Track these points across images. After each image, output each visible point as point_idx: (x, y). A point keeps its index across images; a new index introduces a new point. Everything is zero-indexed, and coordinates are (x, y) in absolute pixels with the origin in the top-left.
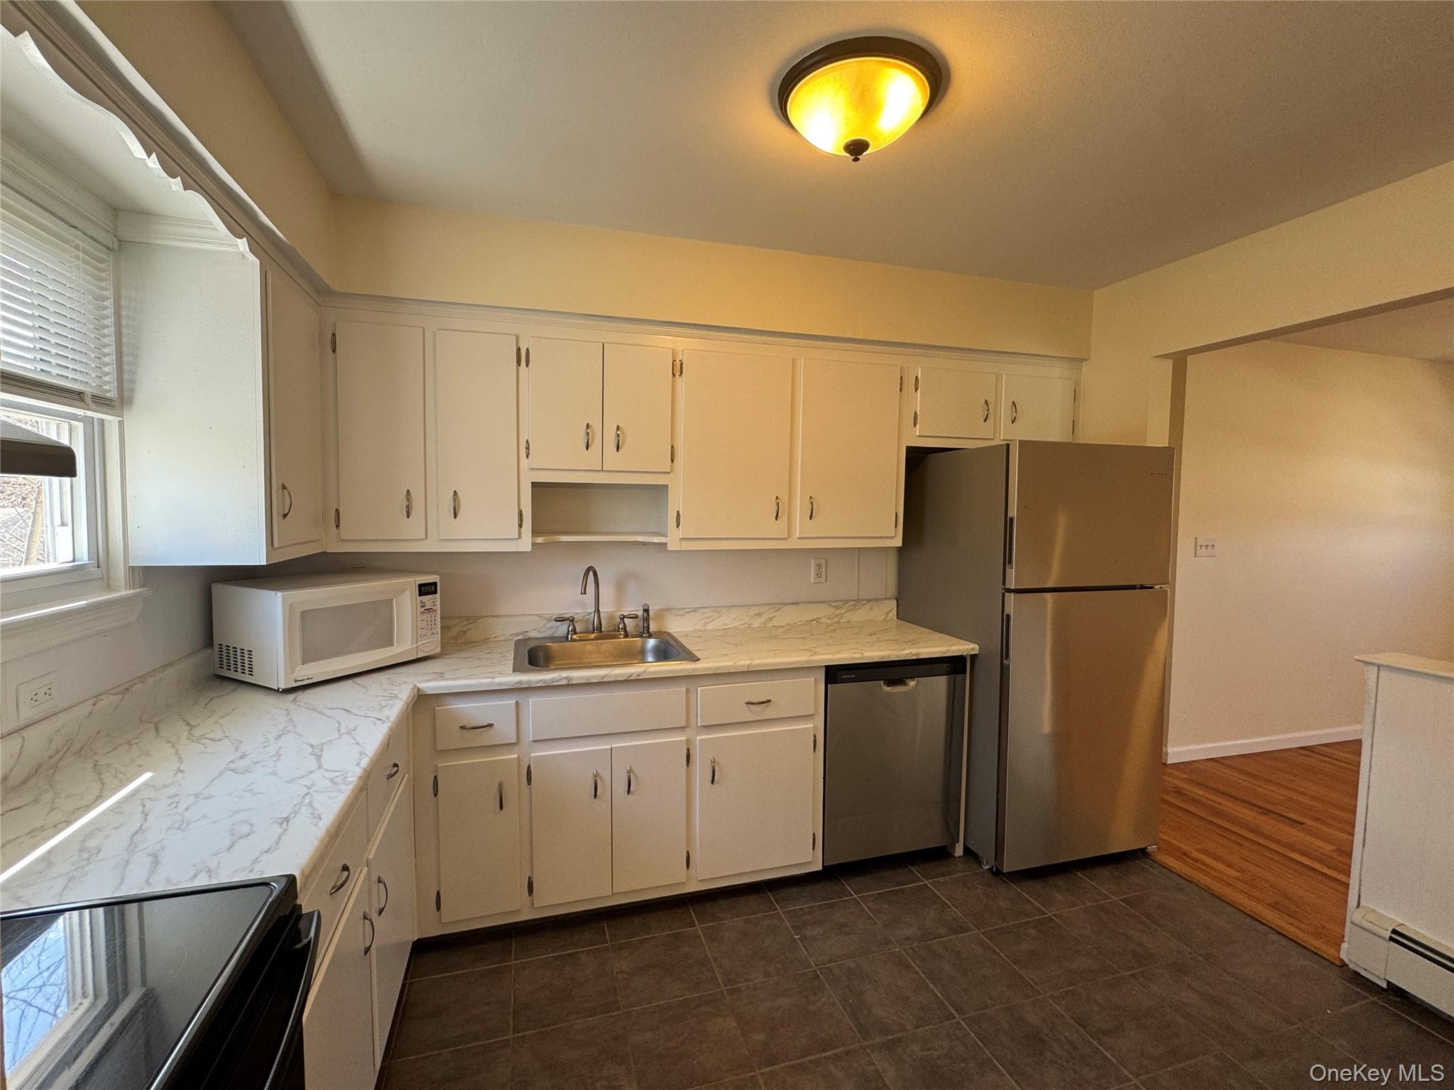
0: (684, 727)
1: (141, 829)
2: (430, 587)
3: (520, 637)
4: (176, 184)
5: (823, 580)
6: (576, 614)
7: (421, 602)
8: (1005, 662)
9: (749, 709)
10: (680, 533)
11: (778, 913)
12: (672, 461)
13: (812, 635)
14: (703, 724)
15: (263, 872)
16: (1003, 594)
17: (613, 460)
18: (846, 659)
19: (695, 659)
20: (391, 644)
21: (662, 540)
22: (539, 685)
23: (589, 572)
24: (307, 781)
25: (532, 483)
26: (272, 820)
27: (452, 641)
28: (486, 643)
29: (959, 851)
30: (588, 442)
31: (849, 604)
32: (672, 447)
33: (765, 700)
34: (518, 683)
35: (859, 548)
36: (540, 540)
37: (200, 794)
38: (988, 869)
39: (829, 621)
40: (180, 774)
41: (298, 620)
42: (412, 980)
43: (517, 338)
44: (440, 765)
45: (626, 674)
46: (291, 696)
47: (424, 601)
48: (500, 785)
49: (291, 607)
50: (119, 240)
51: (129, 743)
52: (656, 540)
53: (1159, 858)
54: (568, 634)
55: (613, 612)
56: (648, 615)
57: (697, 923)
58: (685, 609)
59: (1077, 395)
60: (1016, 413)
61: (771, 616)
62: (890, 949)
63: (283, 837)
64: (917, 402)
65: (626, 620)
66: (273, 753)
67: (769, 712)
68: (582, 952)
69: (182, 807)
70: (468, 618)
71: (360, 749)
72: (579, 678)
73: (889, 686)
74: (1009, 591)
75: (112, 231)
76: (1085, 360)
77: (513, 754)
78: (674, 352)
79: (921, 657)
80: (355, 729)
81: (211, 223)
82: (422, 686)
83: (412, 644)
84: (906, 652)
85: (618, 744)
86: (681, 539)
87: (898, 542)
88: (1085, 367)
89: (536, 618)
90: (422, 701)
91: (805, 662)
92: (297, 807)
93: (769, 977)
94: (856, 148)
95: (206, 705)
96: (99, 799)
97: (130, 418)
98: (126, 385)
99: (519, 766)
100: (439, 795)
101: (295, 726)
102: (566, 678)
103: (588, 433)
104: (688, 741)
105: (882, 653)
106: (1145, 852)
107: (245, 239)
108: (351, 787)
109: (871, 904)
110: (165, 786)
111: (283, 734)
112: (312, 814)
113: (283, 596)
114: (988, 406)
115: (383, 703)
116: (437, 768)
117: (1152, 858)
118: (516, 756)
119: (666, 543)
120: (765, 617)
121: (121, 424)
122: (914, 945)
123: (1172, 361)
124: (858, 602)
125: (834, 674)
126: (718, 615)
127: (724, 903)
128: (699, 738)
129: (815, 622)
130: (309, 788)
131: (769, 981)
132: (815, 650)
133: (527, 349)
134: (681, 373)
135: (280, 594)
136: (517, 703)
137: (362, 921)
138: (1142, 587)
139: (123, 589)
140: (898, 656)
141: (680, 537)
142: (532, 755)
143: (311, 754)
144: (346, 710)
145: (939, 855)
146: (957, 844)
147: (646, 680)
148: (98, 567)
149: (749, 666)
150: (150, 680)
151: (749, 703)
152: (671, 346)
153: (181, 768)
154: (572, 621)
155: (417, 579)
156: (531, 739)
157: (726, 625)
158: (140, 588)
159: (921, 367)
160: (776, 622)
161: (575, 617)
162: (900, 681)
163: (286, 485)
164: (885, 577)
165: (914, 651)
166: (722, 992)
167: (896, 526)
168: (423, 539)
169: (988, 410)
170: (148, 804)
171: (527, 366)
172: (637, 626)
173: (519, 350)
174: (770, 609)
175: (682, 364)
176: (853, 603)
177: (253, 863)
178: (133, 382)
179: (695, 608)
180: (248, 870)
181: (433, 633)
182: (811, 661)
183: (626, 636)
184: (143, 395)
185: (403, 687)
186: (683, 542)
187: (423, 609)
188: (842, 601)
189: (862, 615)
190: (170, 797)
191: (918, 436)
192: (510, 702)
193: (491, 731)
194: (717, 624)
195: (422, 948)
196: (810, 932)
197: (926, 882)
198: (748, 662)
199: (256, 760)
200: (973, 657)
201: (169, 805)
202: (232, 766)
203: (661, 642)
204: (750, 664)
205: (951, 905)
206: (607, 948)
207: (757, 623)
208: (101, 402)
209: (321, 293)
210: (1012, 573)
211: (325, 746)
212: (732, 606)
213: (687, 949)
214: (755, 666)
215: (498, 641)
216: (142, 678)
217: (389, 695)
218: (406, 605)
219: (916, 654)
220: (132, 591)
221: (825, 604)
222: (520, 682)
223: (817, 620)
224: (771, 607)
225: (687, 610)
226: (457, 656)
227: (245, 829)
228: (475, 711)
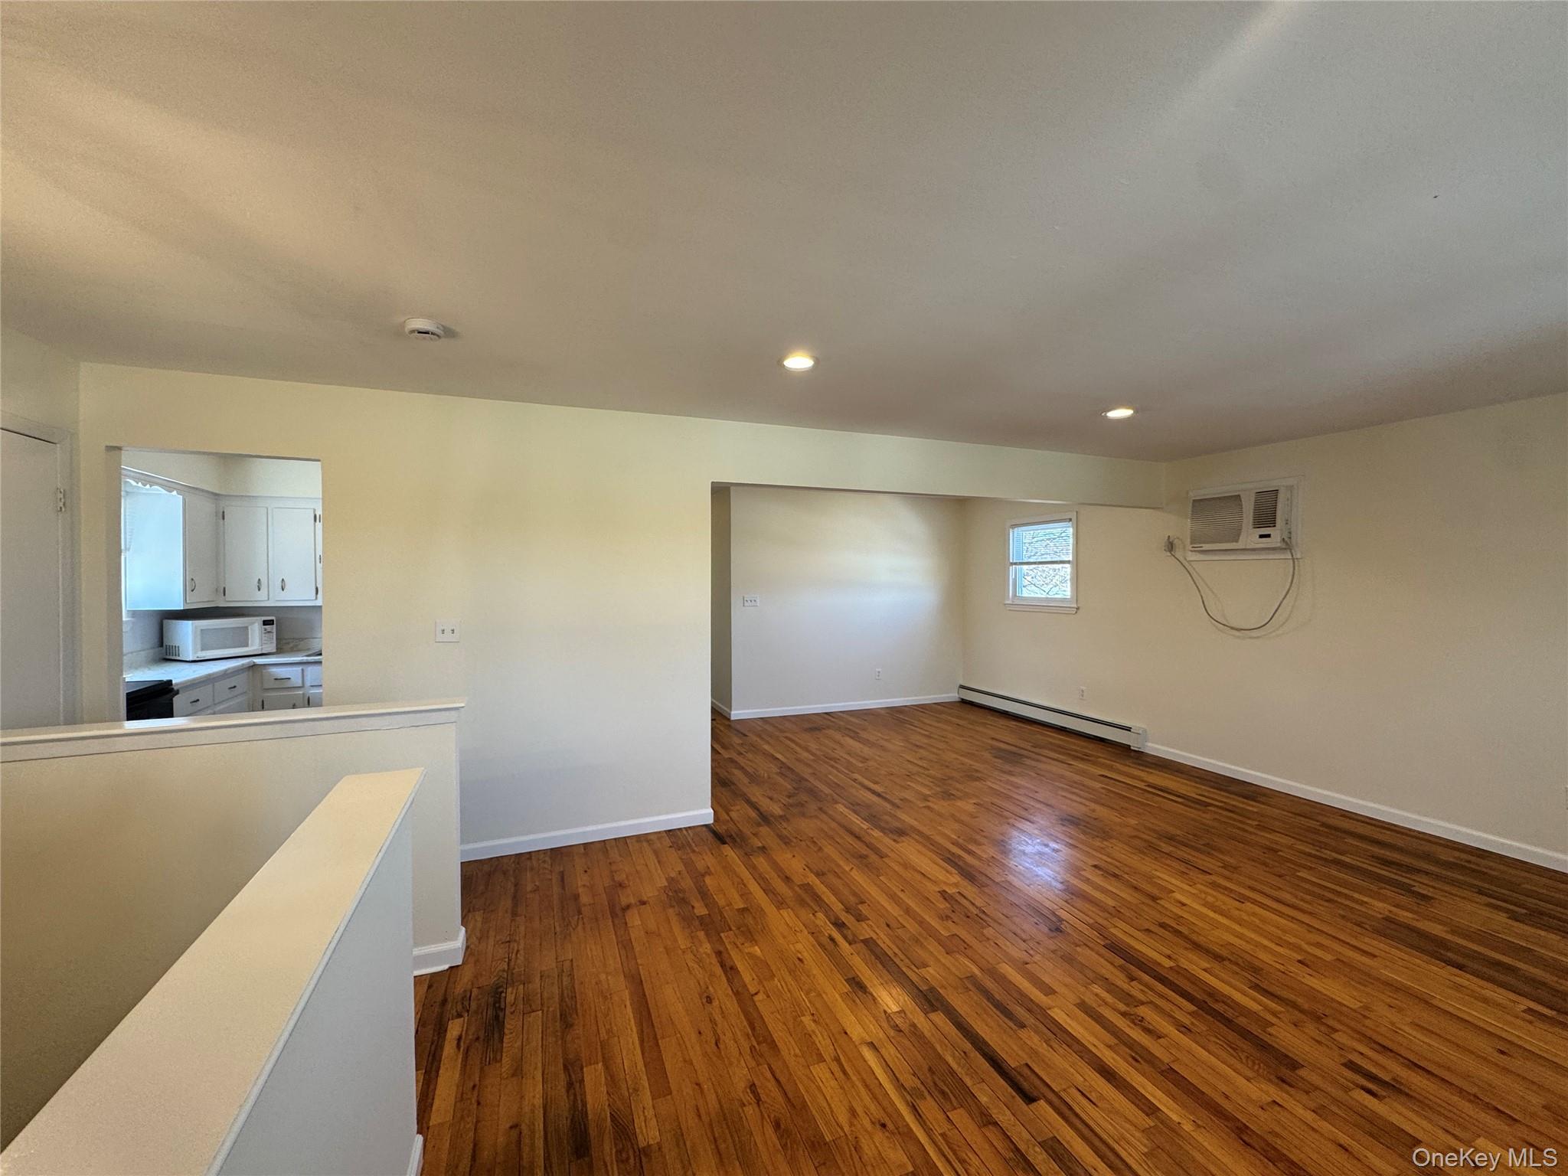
2: (269, 622)
20: (246, 647)
41: (199, 633)
44: (265, 694)
47: (266, 628)
49: (197, 628)
70: (295, 638)
77: (300, 691)
82: (254, 662)
83: (258, 646)
135: (191, 622)
136: (302, 669)
142: (310, 691)
155: (262, 618)
156: (309, 686)
158: (131, 617)
163: (194, 578)
168: (265, 601)
181: (270, 644)
187: (266, 632)
192: (299, 669)
193: (289, 681)
209: (217, 498)
218: (255, 626)
222: (303, 660)
228: (281, 672)
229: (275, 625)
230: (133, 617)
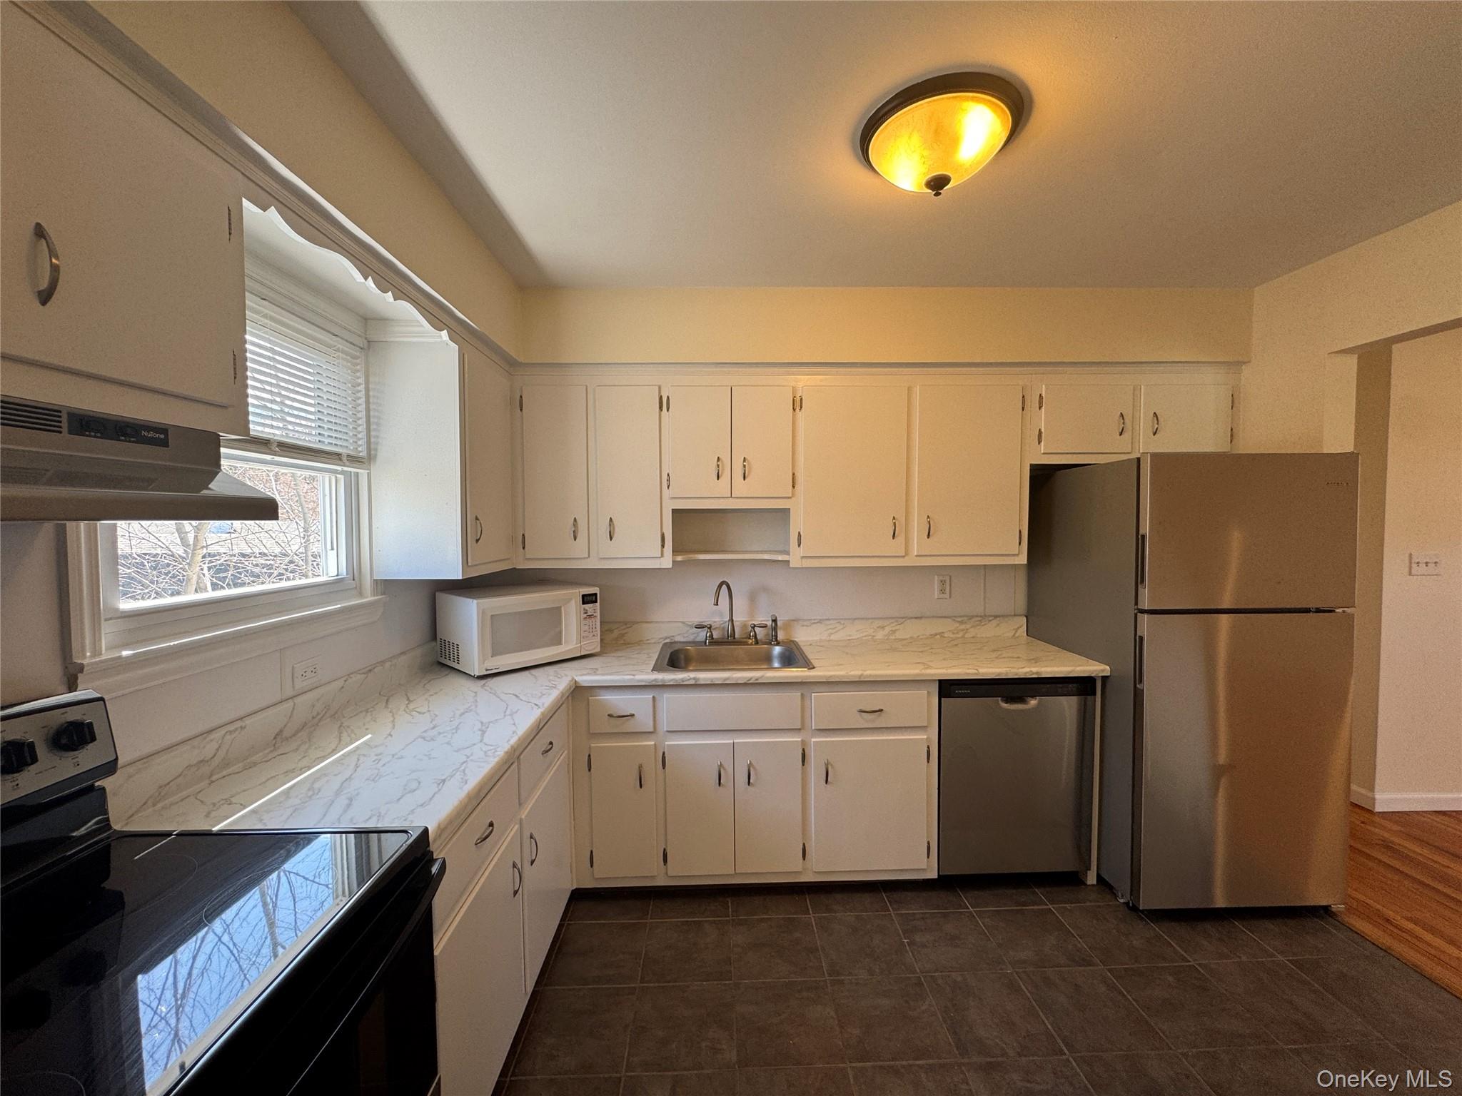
0: (800, 729)
1: (350, 778)
2: (591, 597)
3: (668, 641)
4: (389, 296)
5: (947, 596)
6: (715, 622)
7: (584, 609)
8: (1138, 686)
9: (861, 715)
10: (801, 551)
11: (890, 914)
12: (794, 487)
13: (932, 648)
14: (817, 728)
15: (412, 822)
16: (1136, 615)
17: (741, 487)
18: (959, 674)
19: (811, 667)
20: (560, 643)
21: (785, 558)
22: (671, 683)
23: (722, 585)
24: (468, 752)
25: (672, 509)
26: (434, 781)
27: (614, 642)
28: (639, 645)
29: (1092, 879)
30: (718, 473)
31: (973, 620)
32: (794, 474)
33: (877, 709)
34: (653, 681)
35: (985, 565)
36: (679, 558)
37: (396, 754)
38: (1124, 903)
39: (952, 636)
40: (390, 737)
41: (488, 622)
42: (569, 922)
43: (660, 388)
44: (593, 745)
45: (746, 678)
46: (483, 682)
47: (586, 608)
48: (640, 767)
49: (484, 612)
50: (369, 342)
51: (367, 711)
52: (780, 558)
53: (1347, 919)
54: (706, 639)
55: (746, 621)
56: (776, 624)
57: (811, 912)
58: (811, 620)
59: (1236, 401)
60: (1158, 424)
61: (894, 629)
62: (1001, 969)
63: (436, 795)
64: (1041, 420)
65: (756, 629)
66: (454, 727)
67: (881, 721)
68: (706, 921)
69: (381, 763)
70: (626, 623)
71: (514, 728)
72: (704, 679)
73: (1006, 703)
74: (1143, 611)
75: (363, 334)
76: (1244, 363)
77: (650, 741)
78: (794, 390)
79: (1043, 676)
80: (516, 712)
81: (418, 321)
82: (579, 679)
83: (576, 644)
84: (1027, 670)
85: (740, 740)
86: (803, 557)
87: (1023, 559)
88: (1246, 370)
89: (680, 624)
90: (578, 693)
91: (917, 675)
92: (455, 772)
93: (873, 975)
94: (938, 184)
95: (425, 685)
96: (334, 751)
97: (375, 469)
98: (372, 446)
99: (655, 752)
100: (592, 770)
101: (476, 706)
102: (694, 679)
103: (718, 466)
104: (803, 741)
105: (998, 670)
106: (1328, 910)
107: (446, 331)
108: (496, 760)
109: (987, 920)
110: (376, 746)
111: (467, 712)
112: (462, 779)
113: (478, 604)
114: (1123, 419)
115: (544, 692)
116: (590, 748)
117: (1340, 919)
118: (653, 743)
119: (789, 561)
120: (887, 630)
121: (369, 475)
122: (1027, 970)
123: (1357, 355)
124: (984, 618)
125: (948, 688)
126: (842, 627)
127: (839, 896)
128: (813, 740)
129: (938, 636)
130: (468, 757)
131: (871, 979)
132: (929, 663)
133: (668, 397)
134: (801, 407)
135: (475, 601)
136: (654, 697)
137: (512, 869)
138: (1318, 611)
139: (369, 595)
140: (1017, 674)
141: (802, 555)
142: (666, 743)
143: (480, 730)
144: (516, 696)
145: (1071, 880)
146: (1088, 872)
147: (764, 684)
148: (354, 580)
149: (860, 676)
150: (388, 665)
151: (861, 711)
152: (793, 384)
153: (392, 733)
154: (710, 628)
155: (581, 590)
156: (665, 730)
157: (850, 636)
158: (382, 595)
159: (1046, 385)
160: (898, 635)
161: (713, 625)
162: (1021, 699)
163: (479, 517)
164: (1015, 595)
165: (1034, 670)
166: (825, 981)
167: (1020, 544)
168: (584, 558)
169: (1124, 423)
170: (362, 758)
171: (668, 410)
172: (768, 635)
173: (661, 398)
174: (892, 623)
175: (801, 400)
176: (980, 619)
177: (409, 814)
178: (377, 443)
179: (821, 620)
180: (404, 818)
181: (594, 636)
182: (922, 675)
183: (757, 643)
184: (383, 453)
185: (561, 680)
186: (804, 560)
187: (585, 615)
188: (967, 616)
189: (988, 631)
190: (376, 755)
191: (1044, 454)
192: (647, 696)
193: (632, 721)
194: (840, 635)
195: (579, 897)
196: (918, 938)
197: (1050, 907)
198: (859, 673)
199: (441, 731)
200: (1104, 678)
201: (374, 761)
202: (424, 734)
203: (786, 650)
204: (862, 675)
205: (1076, 935)
206: (729, 921)
207: (880, 635)
208: (354, 460)
209: (511, 365)
210: (1145, 593)
211: (491, 724)
212: (855, 619)
213: (797, 935)
214: (867, 676)
215: (649, 643)
216: (382, 663)
217: (551, 685)
218: (572, 611)
219: (1037, 673)
220: (376, 598)
221: (949, 620)
222: (655, 680)
223: (941, 634)
224: (893, 621)
225: (813, 621)
226: (613, 655)
227: (414, 785)
228: (619, 701)
229: (598, 604)
230: (383, 593)
